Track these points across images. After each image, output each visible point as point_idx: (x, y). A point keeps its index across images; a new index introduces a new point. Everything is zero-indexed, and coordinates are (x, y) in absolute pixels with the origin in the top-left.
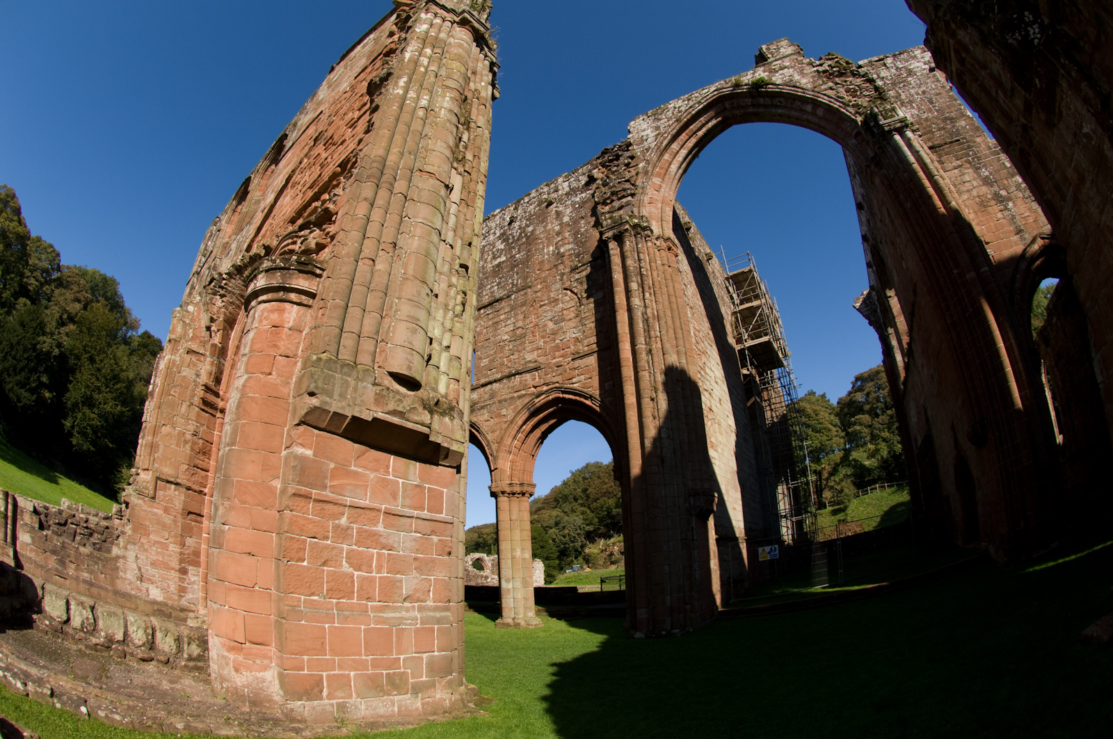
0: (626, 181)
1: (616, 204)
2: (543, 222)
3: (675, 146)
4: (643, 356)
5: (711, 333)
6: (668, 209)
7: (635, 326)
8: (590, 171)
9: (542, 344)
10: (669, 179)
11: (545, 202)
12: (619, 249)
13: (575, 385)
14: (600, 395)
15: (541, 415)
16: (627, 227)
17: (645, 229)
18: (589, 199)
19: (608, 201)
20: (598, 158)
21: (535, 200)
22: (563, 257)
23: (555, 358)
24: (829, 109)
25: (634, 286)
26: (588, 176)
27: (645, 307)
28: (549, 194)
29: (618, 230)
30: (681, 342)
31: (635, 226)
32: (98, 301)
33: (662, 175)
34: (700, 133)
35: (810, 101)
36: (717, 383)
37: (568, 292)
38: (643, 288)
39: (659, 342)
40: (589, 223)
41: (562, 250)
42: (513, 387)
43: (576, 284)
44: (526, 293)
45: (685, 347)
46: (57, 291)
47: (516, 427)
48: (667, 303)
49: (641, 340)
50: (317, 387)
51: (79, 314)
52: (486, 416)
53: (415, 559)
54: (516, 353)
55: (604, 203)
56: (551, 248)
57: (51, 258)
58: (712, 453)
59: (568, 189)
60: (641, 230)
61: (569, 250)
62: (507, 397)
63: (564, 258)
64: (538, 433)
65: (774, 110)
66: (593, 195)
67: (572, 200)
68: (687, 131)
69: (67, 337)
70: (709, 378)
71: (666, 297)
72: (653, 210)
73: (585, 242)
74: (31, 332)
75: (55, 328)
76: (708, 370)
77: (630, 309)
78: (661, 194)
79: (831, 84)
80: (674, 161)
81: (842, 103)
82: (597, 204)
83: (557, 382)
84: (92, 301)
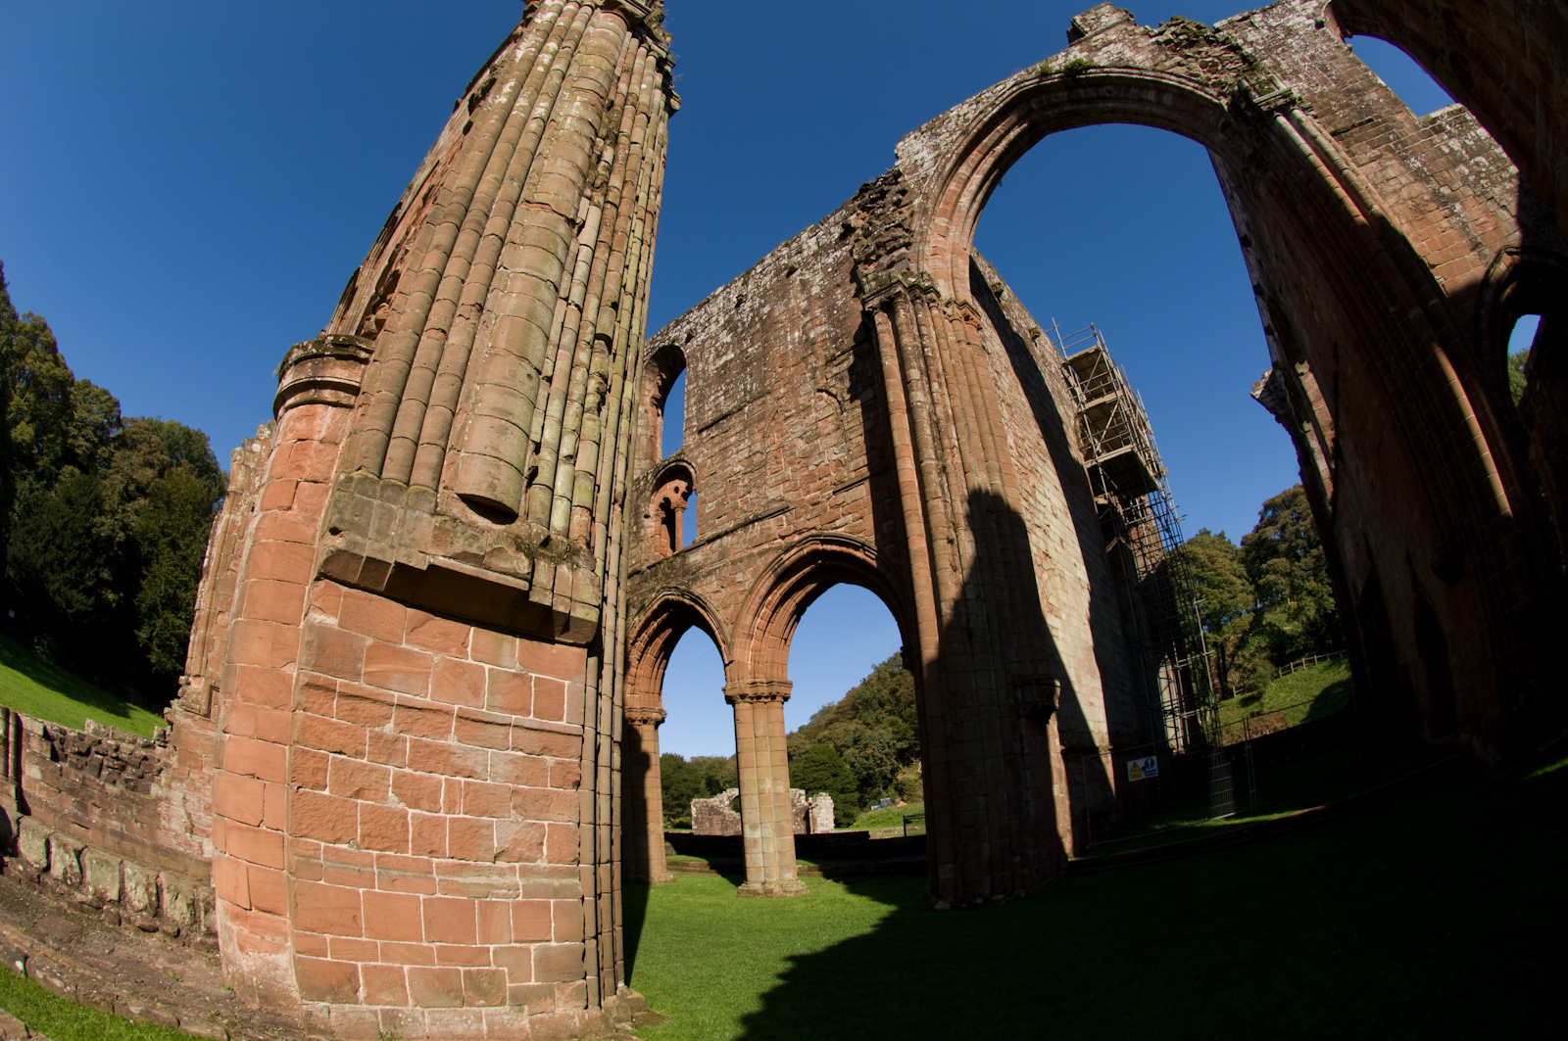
0: (896, 226)
1: (885, 260)
2: (783, 298)
3: (964, 170)
4: (933, 477)
5: (1042, 442)
6: (960, 261)
7: (919, 434)
8: (846, 218)
9: (790, 474)
10: (960, 218)
11: (785, 269)
12: (890, 323)
13: (839, 530)
14: (876, 541)
15: (794, 579)
16: (900, 289)
17: (926, 291)
18: (846, 258)
19: (873, 258)
20: (856, 199)
21: (771, 268)
22: (814, 344)
23: (809, 492)
24: (1180, 93)
25: (914, 374)
26: (843, 226)
27: (934, 403)
28: (789, 257)
29: (887, 296)
30: (992, 454)
31: (911, 288)
32: (179, 464)
33: (949, 214)
34: (999, 149)
35: (1151, 84)
36: (1055, 515)
37: (824, 394)
38: (928, 376)
39: (957, 455)
40: (848, 292)
41: (812, 335)
42: (751, 540)
43: (833, 382)
44: (764, 402)
45: (998, 461)
46: (118, 454)
47: (757, 599)
48: (967, 397)
49: (929, 453)
50: (341, 520)
51: (153, 483)
52: (715, 586)
53: (515, 792)
54: (754, 490)
55: (868, 261)
56: (797, 334)
57: (106, 409)
58: (1051, 620)
59: (816, 248)
60: (922, 292)
61: (822, 334)
62: (743, 554)
63: (816, 346)
64: (790, 605)
65: (1101, 105)
66: (851, 252)
67: (823, 261)
68: (979, 147)
69: (137, 515)
70: (1042, 508)
71: (965, 389)
72: (939, 264)
73: (844, 319)
74: (82, 511)
75: (118, 505)
76: (1039, 497)
77: (910, 409)
78: (950, 240)
79: (1178, 58)
80: (965, 192)
81: (1197, 82)
82: (857, 262)
83: (814, 528)
84: (171, 465)
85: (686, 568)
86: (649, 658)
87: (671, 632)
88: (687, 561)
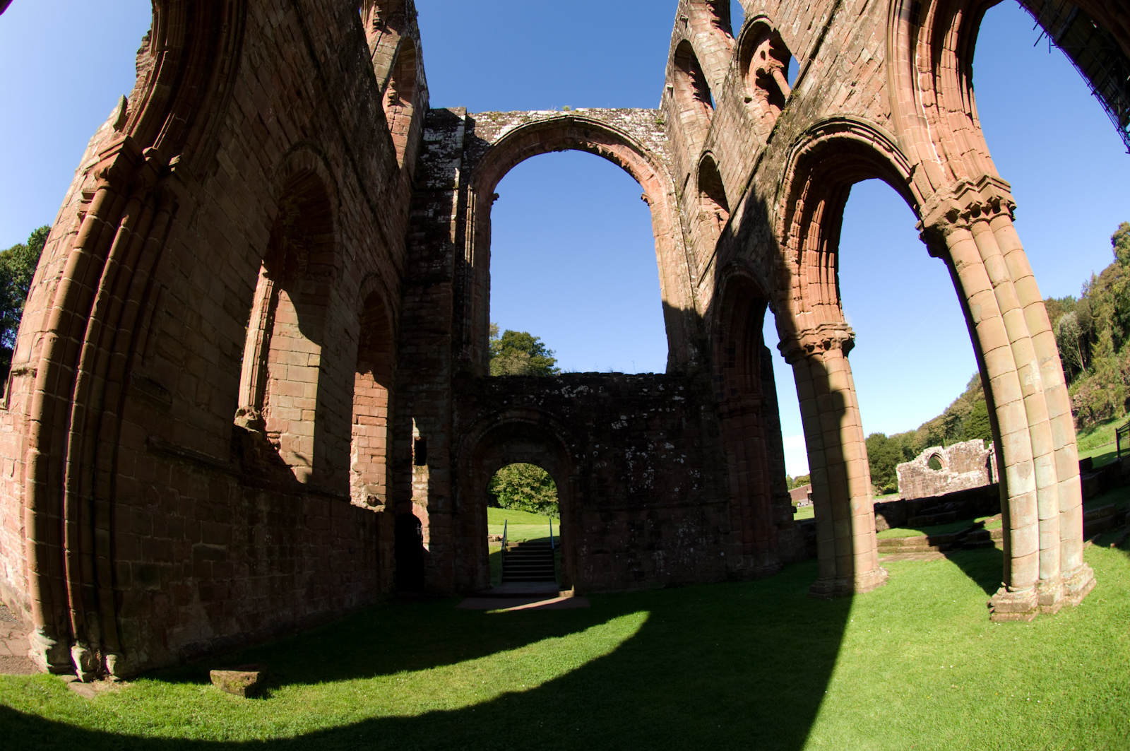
85: (804, 104)
86: (810, 254)
87: (825, 206)
88: (802, 97)
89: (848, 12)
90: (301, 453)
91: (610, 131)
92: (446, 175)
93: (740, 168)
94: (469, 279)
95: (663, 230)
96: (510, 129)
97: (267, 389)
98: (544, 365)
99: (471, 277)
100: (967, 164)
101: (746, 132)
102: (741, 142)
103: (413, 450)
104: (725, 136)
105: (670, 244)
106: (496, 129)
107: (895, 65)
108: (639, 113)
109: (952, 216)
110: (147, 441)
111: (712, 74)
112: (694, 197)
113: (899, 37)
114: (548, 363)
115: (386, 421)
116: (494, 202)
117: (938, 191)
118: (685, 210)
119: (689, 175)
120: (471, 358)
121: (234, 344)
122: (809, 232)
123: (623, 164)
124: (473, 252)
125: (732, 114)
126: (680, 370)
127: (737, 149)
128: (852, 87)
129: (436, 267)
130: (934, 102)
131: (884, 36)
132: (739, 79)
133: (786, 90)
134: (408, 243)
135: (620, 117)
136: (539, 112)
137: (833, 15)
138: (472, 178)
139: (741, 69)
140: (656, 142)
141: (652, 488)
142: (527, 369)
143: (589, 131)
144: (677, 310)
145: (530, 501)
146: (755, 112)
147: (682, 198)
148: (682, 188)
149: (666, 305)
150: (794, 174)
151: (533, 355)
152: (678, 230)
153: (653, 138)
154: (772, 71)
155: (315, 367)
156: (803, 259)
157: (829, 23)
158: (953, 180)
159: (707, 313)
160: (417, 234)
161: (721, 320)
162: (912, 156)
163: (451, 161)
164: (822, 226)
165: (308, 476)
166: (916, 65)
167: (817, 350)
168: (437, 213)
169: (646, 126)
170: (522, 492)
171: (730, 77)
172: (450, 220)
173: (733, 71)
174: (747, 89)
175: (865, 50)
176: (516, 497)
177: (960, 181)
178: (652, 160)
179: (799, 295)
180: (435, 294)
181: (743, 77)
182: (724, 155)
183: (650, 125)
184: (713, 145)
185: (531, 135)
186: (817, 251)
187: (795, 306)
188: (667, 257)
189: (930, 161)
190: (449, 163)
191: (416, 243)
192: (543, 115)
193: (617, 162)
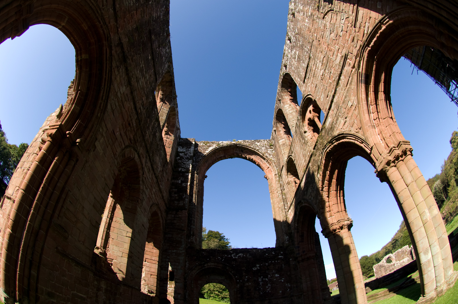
54: (332, 70)
85: (327, 131)
86: (333, 192)
87: (338, 172)
88: (326, 128)
89: (342, 86)
90: (121, 269)
91: (251, 150)
92: (186, 167)
93: (303, 161)
94: (194, 210)
95: (273, 190)
96: (212, 149)
97: (109, 242)
98: (225, 244)
99: (195, 209)
100: (392, 139)
101: (305, 146)
102: (303, 150)
103: (169, 275)
104: (297, 149)
105: (276, 195)
106: (207, 148)
107: (361, 105)
108: (263, 142)
109: (388, 163)
110: (57, 248)
111: (291, 123)
112: (285, 175)
113: (362, 92)
114: (226, 244)
115: (158, 262)
116: (205, 179)
117: (382, 155)
118: (282, 181)
119: (283, 166)
120: (194, 241)
121: (96, 221)
122: (332, 184)
123: (257, 163)
124: (196, 199)
125: (299, 139)
126: (281, 245)
127: (302, 154)
128: (345, 119)
129: (181, 204)
130: (377, 117)
131: (356, 94)
132: (301, 124)
133: (320, 125)
134: (170, 193)
135: (255, 144)
136: (224, 142)
137: (336, 89)
138: (196, 168)
139: (302, 119)
140: (269, 153)
141: (270, 292)
142: (218, 246)
143: (243, 150)
144: (279, 222)
145: (218, 297)
146: (308, 137)
147: (280, 176)
148: (280, 172)
149: (275, 220)
150: (325, 161)
151: (220, 240)
152: (279, 189)
153: (269, 152)
154: (314, 118)
155: (129, 237)
156: (330, 195)
157: (335, 93)
158: (388, 148)
159: (292, 222)
160: (174, 190)
161: (298, 224)
162: (371, 143)
163: (189, 161)
164: (337, 180)
165: (123, 278)
166: (369, 103)
167: (337, 231)
168: (182, 182)
169: (266, 147)
170: (214, 293)
171: (298, 123)
172: (187, 185)
173: (299, 120)
174: (305, 127)
175: (350, 102)
176: (212, 295)
177: (390, 147)
178: (268, 161)
179: (329, 210)
180: (181, 215)
181: (303, 122)
182: (297, 157)
183: (267, 146)
184: (292, 153)
185: (220, 152)
186: (335, 191)
187: (328, 215)
188: (275, 201)
189: (378, 143)
190: (187, 161)
191: (173, 193)
192: (225, 143)
193: (254, 162)
